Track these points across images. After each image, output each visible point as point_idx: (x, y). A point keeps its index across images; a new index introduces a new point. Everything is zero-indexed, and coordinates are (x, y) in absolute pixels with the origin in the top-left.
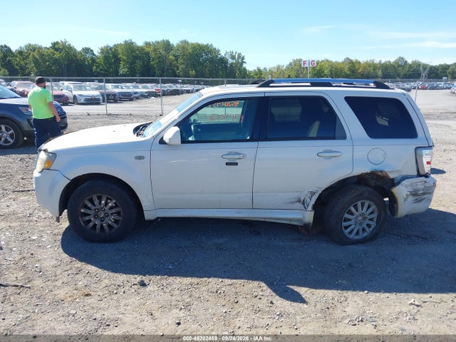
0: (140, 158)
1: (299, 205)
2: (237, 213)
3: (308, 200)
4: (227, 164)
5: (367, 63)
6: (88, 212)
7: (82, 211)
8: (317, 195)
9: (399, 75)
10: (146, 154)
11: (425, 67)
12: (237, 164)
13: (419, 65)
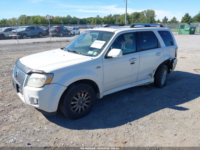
0: (99, 67)
1: (150, 76)
2: (132, 85)
3: (152, 73)
4: (131, 64)
5: (56, 17)
6: (75, 102)
7: (72, 103)
8: (155, 71)
9: (69, 23)
10: (101, 65)
11: (78, 19)
12: (134, 63)
13: (76, 18)
